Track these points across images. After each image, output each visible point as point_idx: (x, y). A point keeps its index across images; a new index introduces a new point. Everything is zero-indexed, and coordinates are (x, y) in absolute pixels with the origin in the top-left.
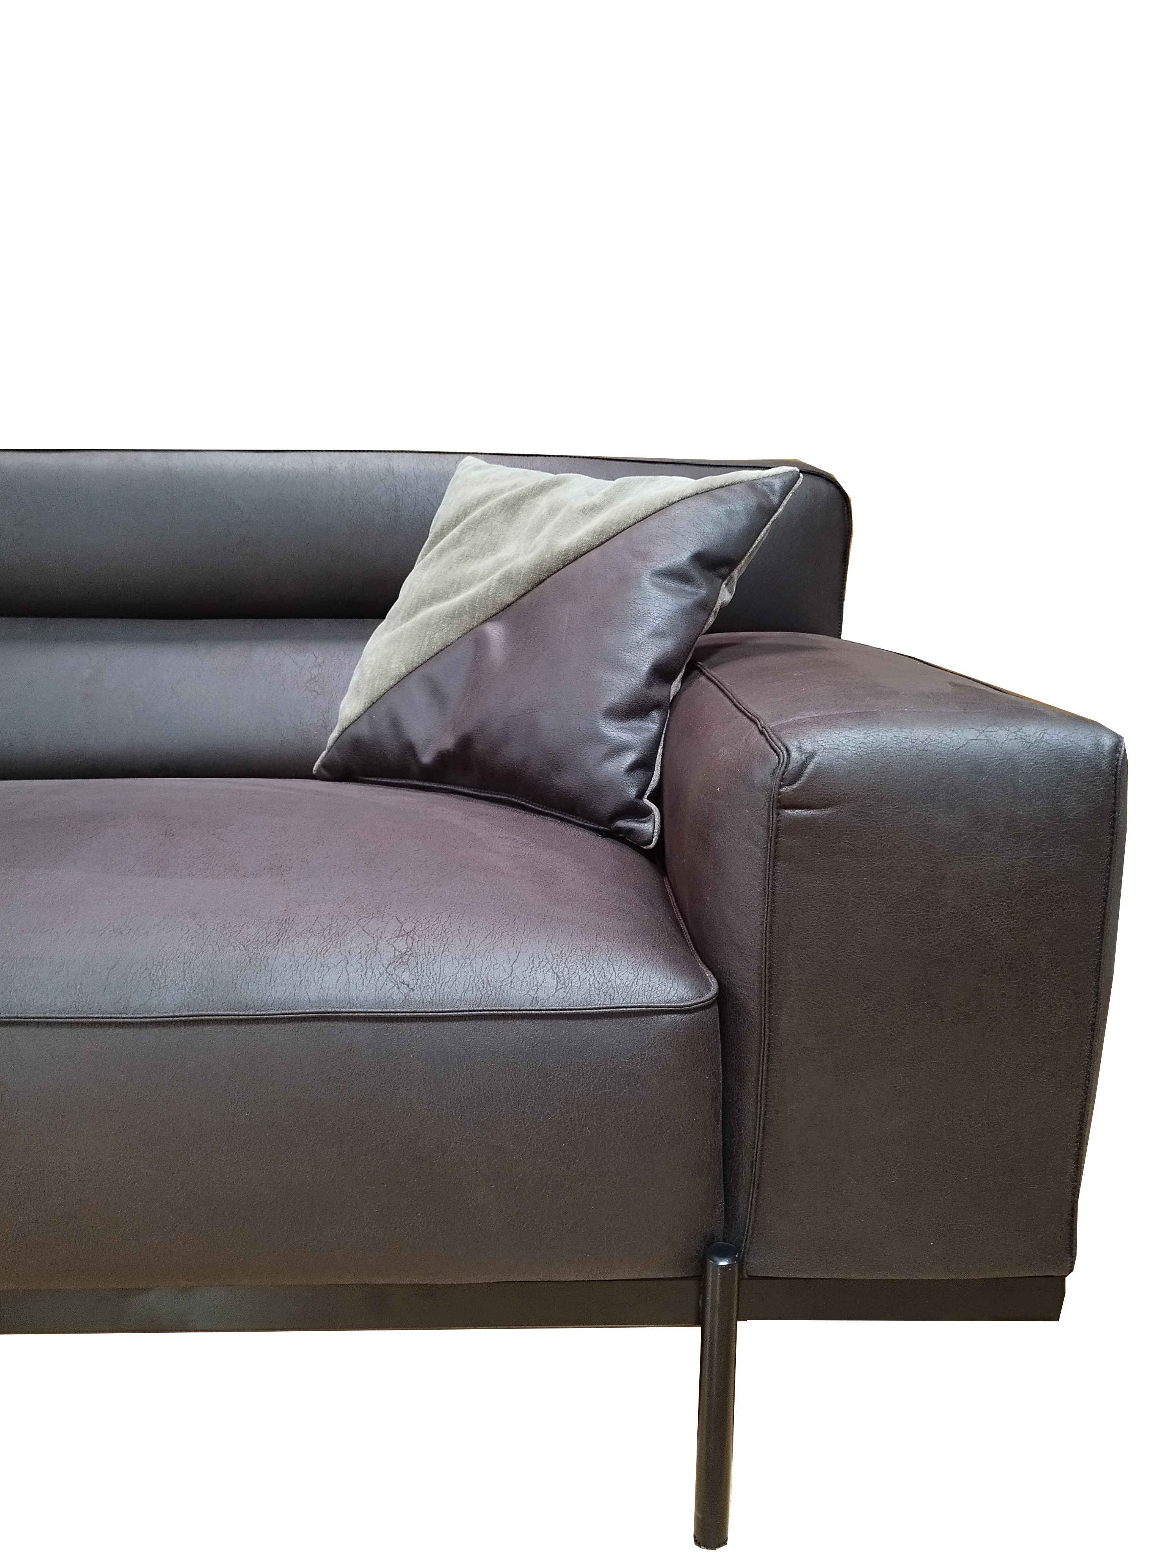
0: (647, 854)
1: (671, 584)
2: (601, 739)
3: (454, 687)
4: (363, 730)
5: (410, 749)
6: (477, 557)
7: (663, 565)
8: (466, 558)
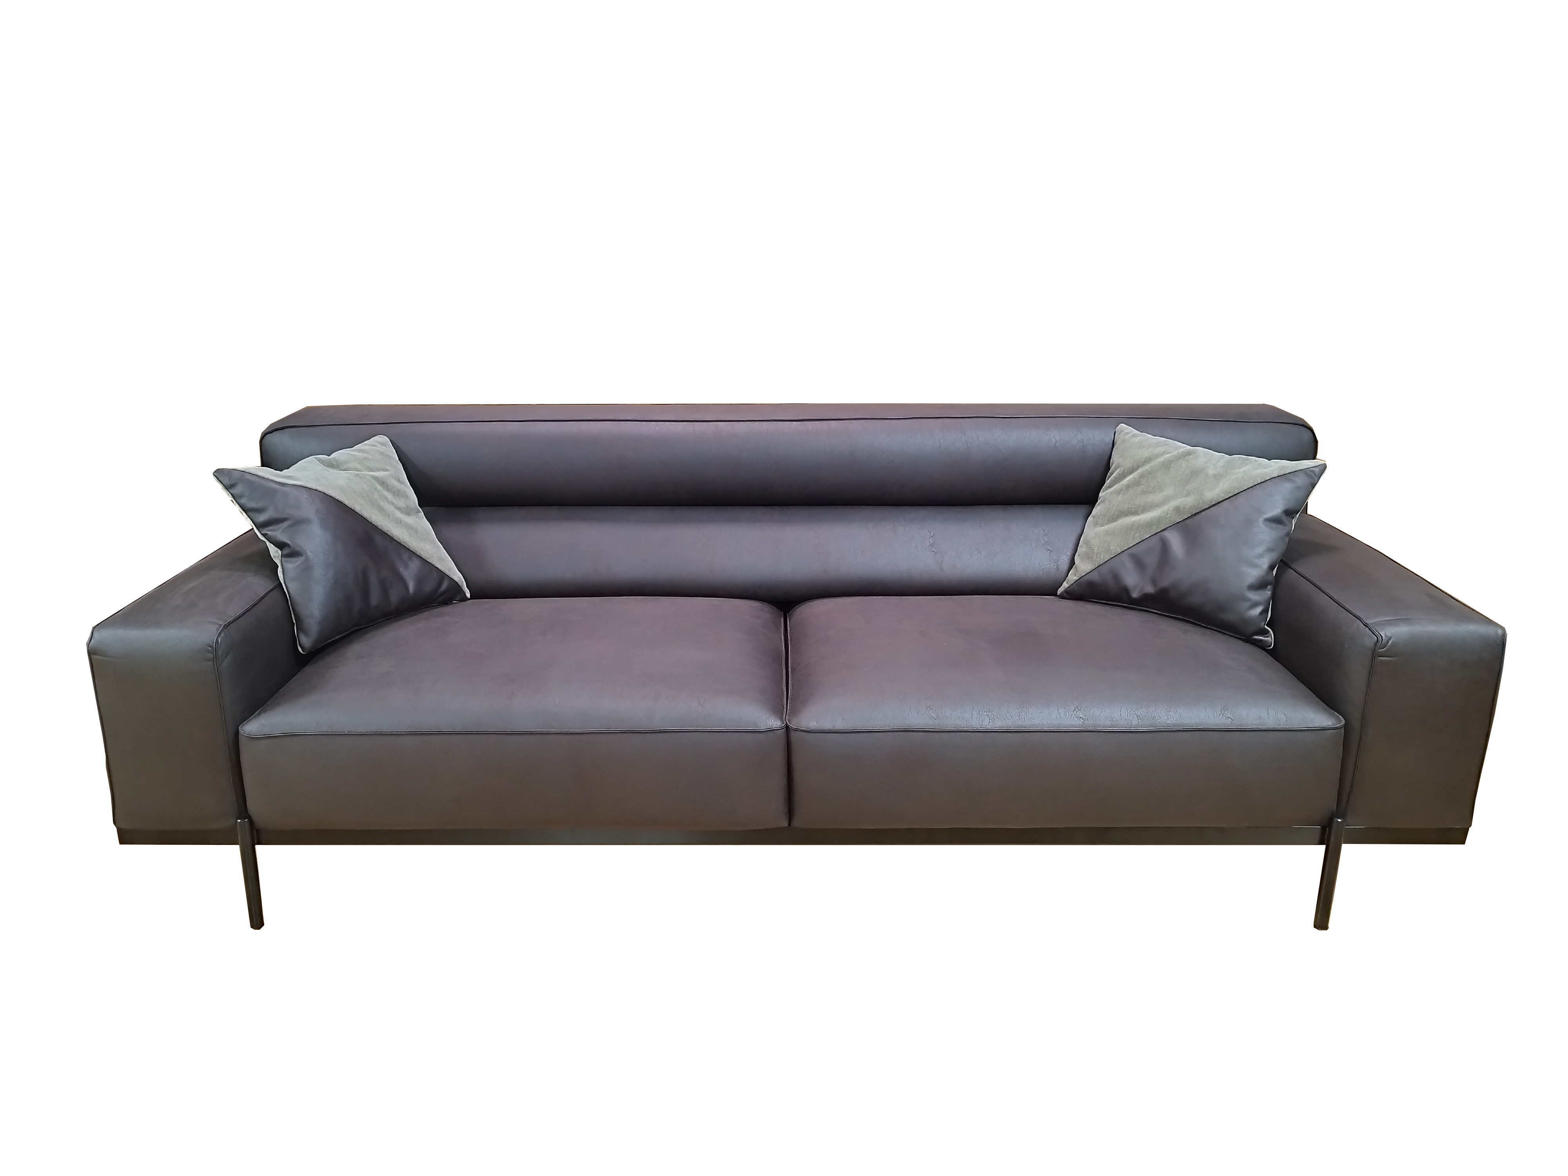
0: (1268, 652)
1: (1274, 525)
2: (1247, 600)
3: (1151, 561)
4: (1095, 577)
5: (1126, 590)
6: (1150, 493)
7: (1267, 516)
8: (1144, 492)
